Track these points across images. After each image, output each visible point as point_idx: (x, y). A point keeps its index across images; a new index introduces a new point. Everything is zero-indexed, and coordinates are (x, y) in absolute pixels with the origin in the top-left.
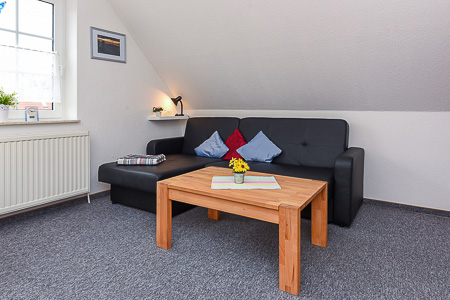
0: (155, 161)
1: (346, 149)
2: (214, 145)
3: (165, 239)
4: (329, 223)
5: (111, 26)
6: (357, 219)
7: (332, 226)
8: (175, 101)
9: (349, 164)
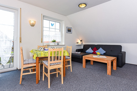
0: (80, 53)
1: (121, 51)
2: (90, 50)
3: (85, 66)
4: (117, 66)
5: (70, 26)
6: (124, 66)
7: (117, 67)
8: (81, 41)
9: (121, 55)
